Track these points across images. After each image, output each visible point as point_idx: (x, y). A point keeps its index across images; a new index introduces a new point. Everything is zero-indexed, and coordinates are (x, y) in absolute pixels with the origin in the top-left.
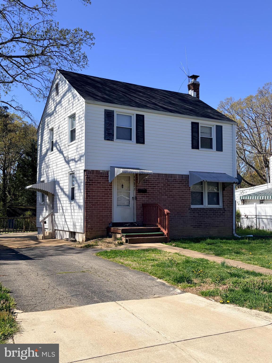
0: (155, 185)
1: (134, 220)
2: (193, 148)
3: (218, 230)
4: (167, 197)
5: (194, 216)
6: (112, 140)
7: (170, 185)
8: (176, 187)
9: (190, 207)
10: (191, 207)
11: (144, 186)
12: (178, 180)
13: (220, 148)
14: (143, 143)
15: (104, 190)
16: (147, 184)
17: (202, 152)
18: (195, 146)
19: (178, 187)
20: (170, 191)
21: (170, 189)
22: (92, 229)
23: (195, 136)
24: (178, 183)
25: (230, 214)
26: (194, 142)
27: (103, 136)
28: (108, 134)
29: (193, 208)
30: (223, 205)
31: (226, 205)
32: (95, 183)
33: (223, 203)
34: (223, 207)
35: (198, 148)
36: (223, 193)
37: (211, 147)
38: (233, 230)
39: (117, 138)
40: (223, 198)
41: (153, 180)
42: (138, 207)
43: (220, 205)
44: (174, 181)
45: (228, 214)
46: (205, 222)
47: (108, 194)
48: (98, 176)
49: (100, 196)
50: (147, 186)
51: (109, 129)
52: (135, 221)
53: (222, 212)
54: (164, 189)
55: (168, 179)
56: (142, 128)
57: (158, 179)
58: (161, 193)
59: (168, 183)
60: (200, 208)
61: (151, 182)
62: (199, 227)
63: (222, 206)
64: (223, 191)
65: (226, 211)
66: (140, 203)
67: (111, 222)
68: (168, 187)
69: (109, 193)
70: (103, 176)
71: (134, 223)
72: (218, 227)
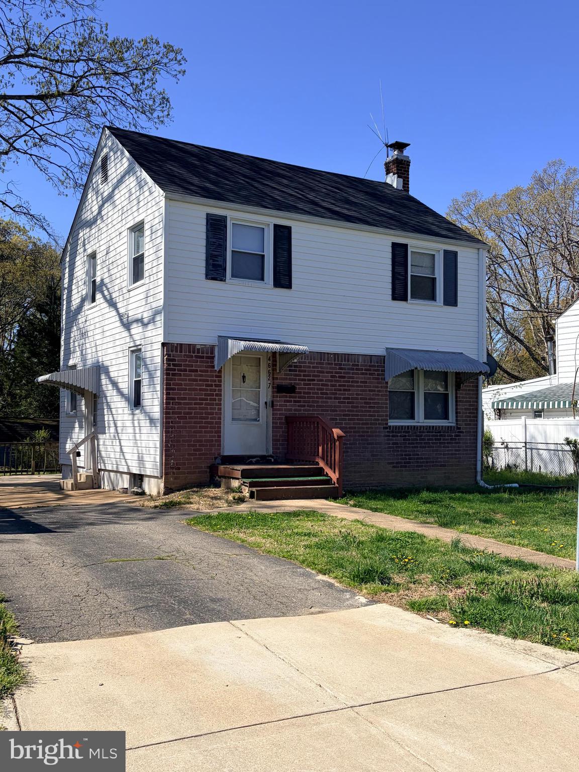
0: (314, 376)
1: (267, 450)
2: (394, 298)
3: (445, 473)
4: (339, 402)
5: (393, 444)
6: (221, 280)
7: (344, 377)
8: (357, 382)
9: (387, 424)
10: (389, 424)
11: (290, 379)
12: (362, 365)
13: (451, 299)
14: (289, 286)
15: (204, 387)
16: (296, 375)
17: (414, 308)
18: (399, 294)
19: (362, 382)
20: (345, 390)
21: (344, 386)
22: (179, 469)
23: (399, 274)
24: (362, 374)
25: (470, 439)
26: (397, 286)
27: (203, 271)
28: (214, 265)
29: (393, 426)
30: (457, 420)
31: (463, 421)
32: (185, 370)
33: (457, 417)
34: (457, 424)
35: (405, 299)
36: (456, 394)
37: (433, 298)
38: (476, 472)
39: (233, 276)
40: (456, 405)
41: (309, 367)
42: (276, 423)
43: (450, 420)
44: (353, 369)
45: (466, 439)
46: (418, 455)
47: (213, 395)
48: (192, 357)
49: (196, 399)
50: (295, 380)
51: (216, 256)
52: (271, 452)
53: (453, 434)
54: (332, 386)
55: (340, 365)
56: (286, 254)
57: (320, 363)
58: (327, 394)
59: (341, 373)
60: (408, 426)
61: (305, 371)
62: (406, 467)
63: (454, 421)
64: (456, 390)
65: (463, 432)
66: (280, 414)
67: (219, 454)
68: (340, 381)
69: (215, 393)
70: (203, 357)
71: (268, 456)
72: (444, 466)
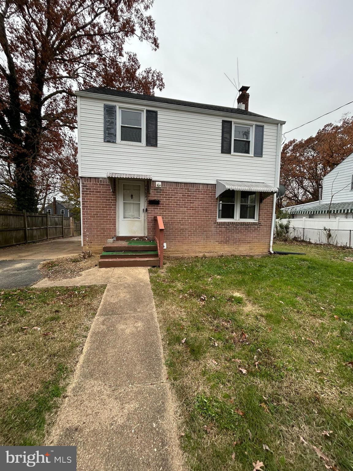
0: (172, 195)
2: (223, 152)
3: (250, 246)
4: (187, 209)
5: (220, 231)
6: (113, 142)
7: (191, 196)
9: (216, 221)
11: (157, 197)
12: (201, 190)
13: (259, 153)
14: (155, 145)
15: (105, 201)
16: (161, 195)
17: (236, 158)
18: (226, 150)
19: (201, 199)
20: (191, 203)
21: (191, 200)
22: (91, 243)
23: (226, 138)
24: (202, 194)
25: (266, 229)
26: (225, 145)
27: (102, 137)
28: (109, 134)
29: (219, 222)
31: (262, 219)
32: (93, 192)
33: (259, 217)
34: (259, 221)
35: (229, 152)
37: (248, 152)
38: (270, 246)
40: (259, 211)
41: (169, 190)
42: (149, 220)
43: (255, 219)
44: (196, 192)
46: (234, 237)
47: (110, 205)
48: (97, 184)
49: (100, 207)
50: (161, 197)
51: (110, 128)
52: (146, 235)
53: (256, 227)
54: (183, 200)
55: (189, 189)
56: (154, 126)
57: (176, 188)
58: (179, 205)
59: (189, 194)
60: (229, 222)
61: (167, 193)
62: (226, 243)
64: (260, 203)
65: (262, 226)
66: (151, 215)
67: (115, 236)
68: (188, 198)
70: (104, 185)
71: (144, 237)
72: (250, 243)
